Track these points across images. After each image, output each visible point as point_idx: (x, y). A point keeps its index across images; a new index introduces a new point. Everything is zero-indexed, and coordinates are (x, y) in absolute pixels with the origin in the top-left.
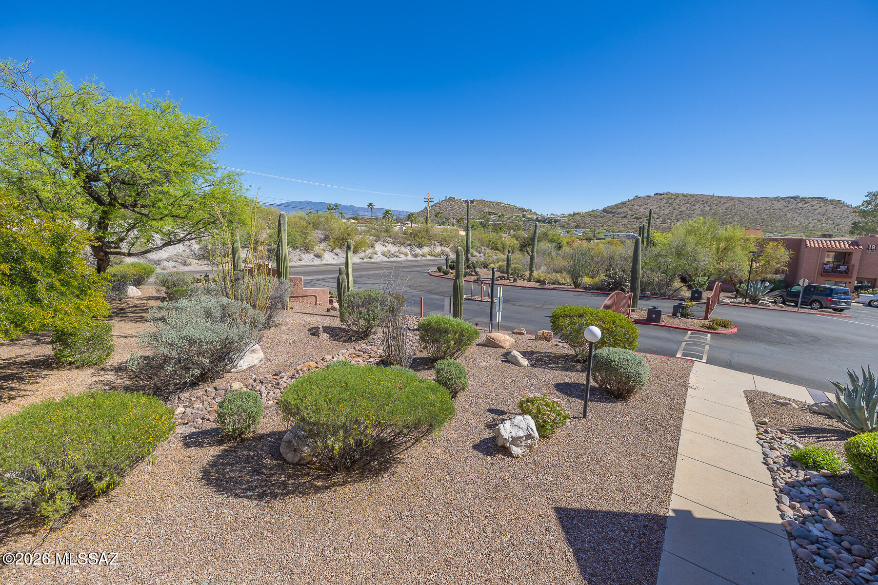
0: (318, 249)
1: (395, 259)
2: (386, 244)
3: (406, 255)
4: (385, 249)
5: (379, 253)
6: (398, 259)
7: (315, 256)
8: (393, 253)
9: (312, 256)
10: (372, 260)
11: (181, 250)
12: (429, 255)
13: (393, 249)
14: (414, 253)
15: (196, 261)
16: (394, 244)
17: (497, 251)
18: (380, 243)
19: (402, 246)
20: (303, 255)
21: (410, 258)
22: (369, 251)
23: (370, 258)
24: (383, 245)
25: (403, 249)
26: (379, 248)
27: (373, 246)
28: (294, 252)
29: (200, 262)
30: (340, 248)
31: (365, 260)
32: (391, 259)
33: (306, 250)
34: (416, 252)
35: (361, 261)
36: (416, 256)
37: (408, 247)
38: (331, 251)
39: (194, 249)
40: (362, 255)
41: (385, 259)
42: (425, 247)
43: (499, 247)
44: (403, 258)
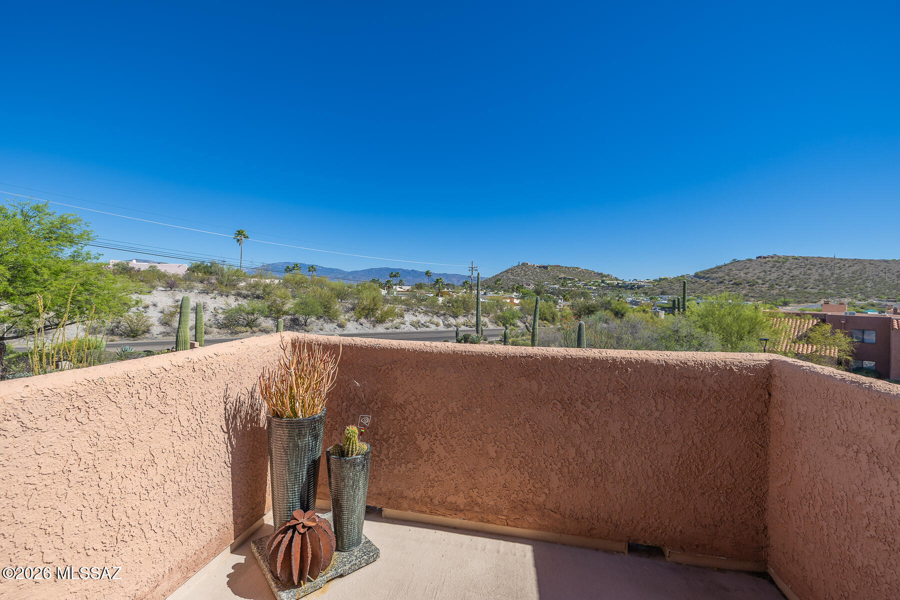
0: (342, 318)
1: (424, 329)
2: (417, 314)
3: (437, 325)
4: (415, 319)
5: (408, 324)
6: (428, 329)
7: (338, 325)
8: (423, 322)
9: (335, 325)
10: (398, 330)
11: (207, 319)
12: (464, 325)
13: (423, 319)
14: (448, 323)
15: (218, 330)
16: (426, 313)
17: (545, 322)
18: (411, 312)
19: (435, 316)
20: (325, 325)
21: (442, 328)
22: (397, 321)
23: (396, 328)
24: (413, 314)
25: (436, 319)
26: (409, 318)
27: (402, 316)
28: (317, 321)
29: (222, 331)
30: (366, 317)
31: (390, 331)
32: (419, 330)
33: (330, 319)
34: (450, 322)
35: (385, 331)
36: (449, 326)
37: (442, 317)
38: (356, 321)
39: (219, 318)
40: (389, 324)
41: (414, 329)
42: (460, 317)
43: (548, 317)
44: (433, 328)
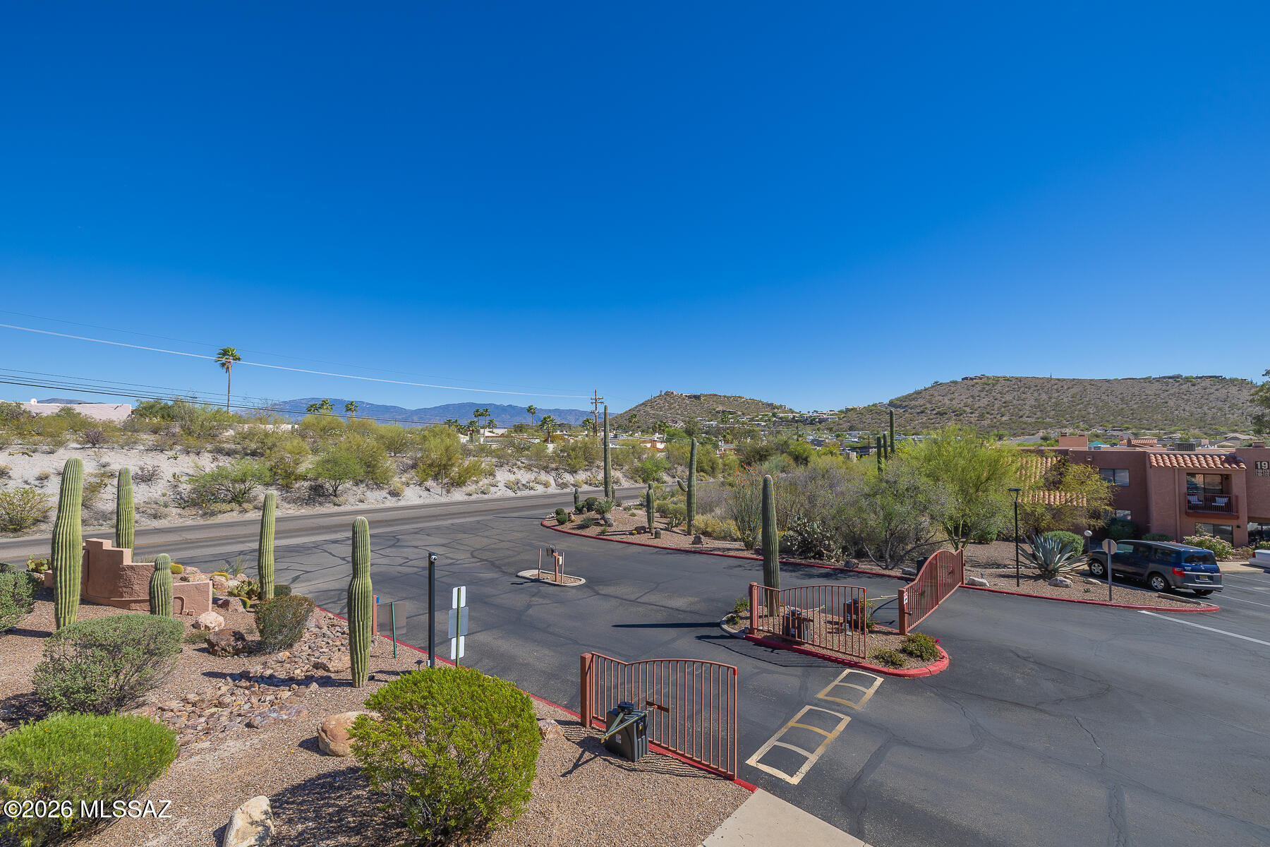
0: (396, 481)
1: (526, 493)
2: (515, 470)
3: (546, 485)
4: (512, 478)
5: (501, 485)
6: (532, 493)
7: (389, 493)
8: (524, 482)
9: (384, 493)
10: (486, 497)
11: (160, 493)
12: (586, 483)
13: (524, 476)
14: (561, 481)
15: (179, 511)
16: (529, 468)
17: (702, 474)
18: (506, 467)
19: (543, 473)
20: (369, 494)
21: (553, 489)
22: (484, 482)
23: (483, 493)
24: (510, 471)
25: (544, 477)
26: (503, 476)
27: (492, 474)
28: (354, 488)
29: (187, 512)
30: (436, 478)
31: (474, 497)
32: (519, 494)
33: (376, 484)
34: (565, 481)
35: (466, 498)
36: (564, 486)
37: (553, 474)
38: (420, 485)
39: (183, 491)
40: (471, 488)
41: (510, 494)
42: (580, 472)
43: (706, 467)
44: (540, 490)
